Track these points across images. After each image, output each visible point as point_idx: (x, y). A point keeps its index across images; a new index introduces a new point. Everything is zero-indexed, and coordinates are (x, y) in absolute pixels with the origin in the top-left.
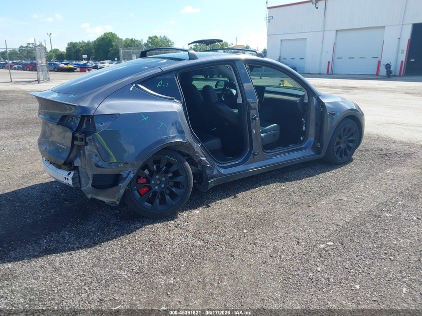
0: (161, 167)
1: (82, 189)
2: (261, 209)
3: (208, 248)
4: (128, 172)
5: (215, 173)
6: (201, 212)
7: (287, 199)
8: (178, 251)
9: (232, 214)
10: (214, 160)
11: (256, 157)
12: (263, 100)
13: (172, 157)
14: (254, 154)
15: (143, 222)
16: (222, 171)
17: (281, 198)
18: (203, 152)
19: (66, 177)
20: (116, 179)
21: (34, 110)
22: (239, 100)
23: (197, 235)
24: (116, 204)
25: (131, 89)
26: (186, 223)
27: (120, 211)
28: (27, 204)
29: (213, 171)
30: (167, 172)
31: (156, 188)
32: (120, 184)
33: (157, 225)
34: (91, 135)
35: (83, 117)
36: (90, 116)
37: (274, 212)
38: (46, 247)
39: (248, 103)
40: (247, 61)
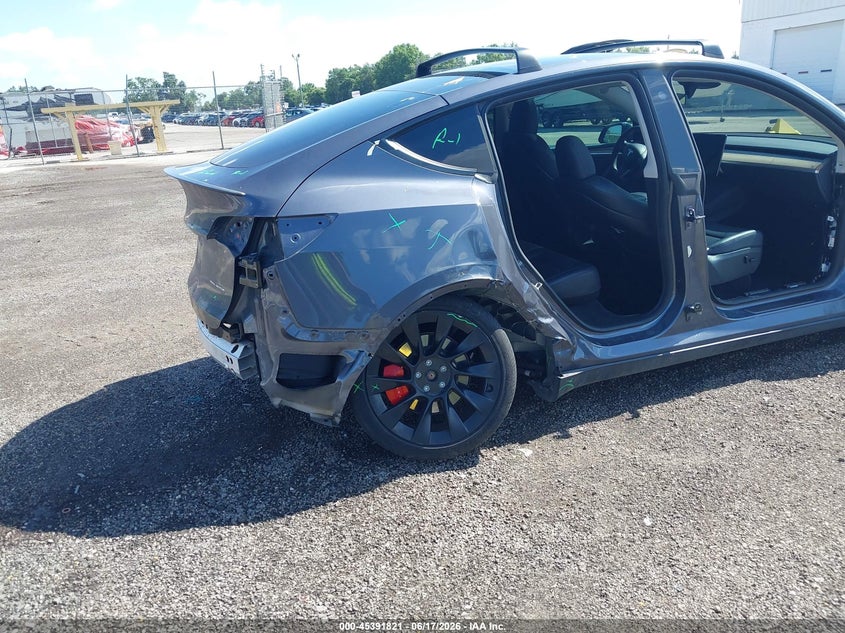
0: (439, 338)
1: (262, 384)
2: (699, 459)
3: (540, 561)
4: (357, 352)
5: (579, 355)
6: (536, 454)
7: (774, 433)
8: (462, 559)
9: (618, 467)
10: (579, 323)
11: (691, 316)
12: (720, 169)
13: (464, 317)
14: (688, 310)
15: (395, 468)
16: (599, 351)
17: (756, 428)
18: (545, 305)
19: (229, 356)
20: (330, 368)
21: (177, 206)
22: (651, 172)
23: (517, 520)
24: (334, 423)
25: (370, 153)
26: (495, 482)
27: (349, 433)
28: (170, 404)
29: (573, 352)
30: (452, 351)
31: (426, 389)
32: (338, 380)
33: (425, 479)
34: (273, 264)
35: (258, 222)
36: (271, 220)
37: (735, 471)
38: (175, 512)
39: (672, 178)
40: (674, 71)
